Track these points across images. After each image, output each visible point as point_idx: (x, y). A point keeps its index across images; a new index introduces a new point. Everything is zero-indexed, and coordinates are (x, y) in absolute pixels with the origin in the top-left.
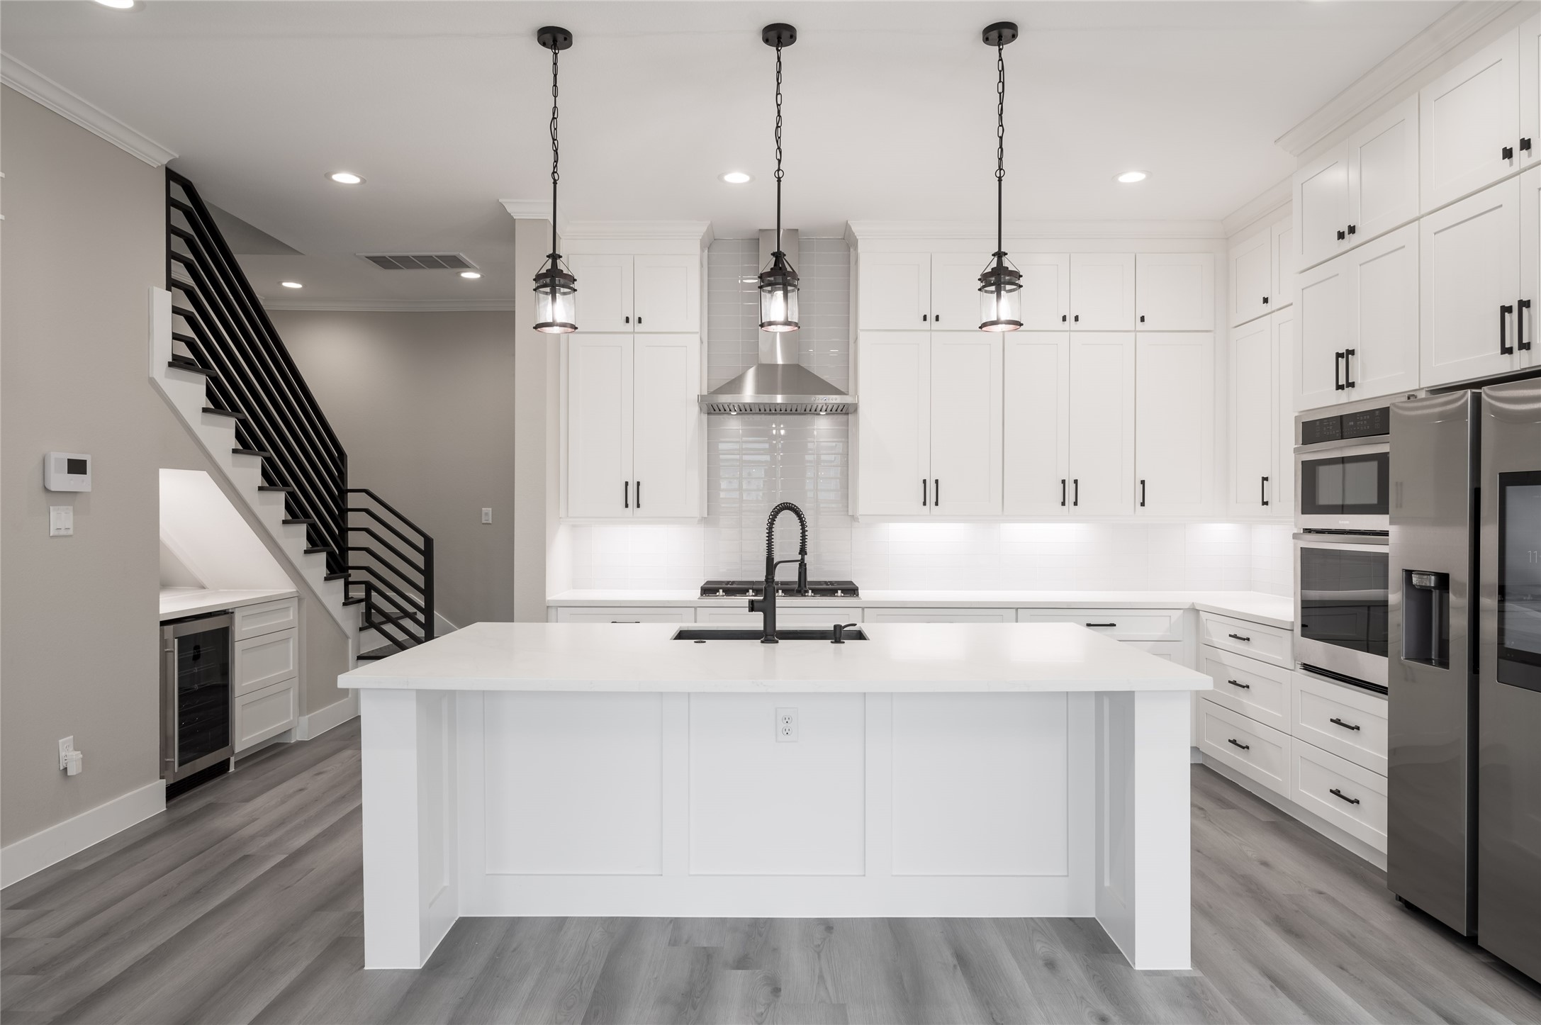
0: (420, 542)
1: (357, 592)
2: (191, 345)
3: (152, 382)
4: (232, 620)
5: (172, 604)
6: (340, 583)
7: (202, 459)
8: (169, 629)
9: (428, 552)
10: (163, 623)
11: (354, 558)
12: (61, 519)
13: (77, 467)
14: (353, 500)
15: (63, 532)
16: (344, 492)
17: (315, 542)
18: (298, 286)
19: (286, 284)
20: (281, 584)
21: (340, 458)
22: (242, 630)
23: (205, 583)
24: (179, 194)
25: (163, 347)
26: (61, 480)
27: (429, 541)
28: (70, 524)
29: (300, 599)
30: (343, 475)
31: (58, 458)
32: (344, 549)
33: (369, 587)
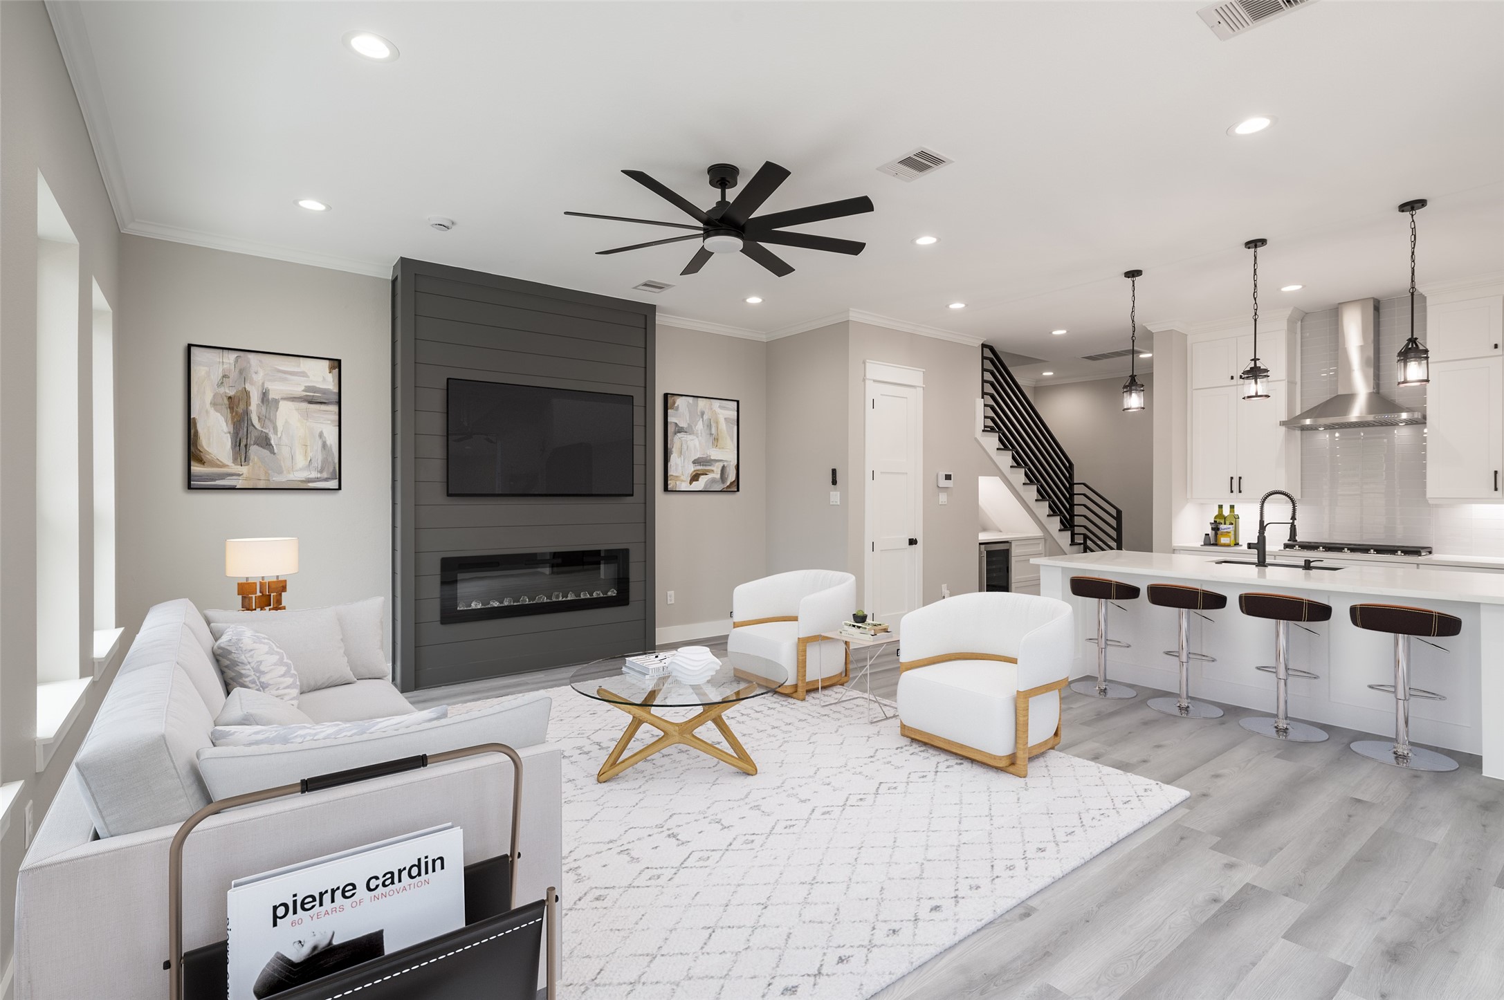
0: (1114, 512)
1: (1079, 539)
2: (993, 420)
3: (976, 439)
4: (1011, 546)
5: (983, 537)
6: (1068, 534)
7: (997, 471)
8: (983, 546)
9: (1118, 517)
10: (980, 544)
11: (1077, 520)
12: (943, 498)
13: (948, 477)
14: (1077, 489)
15: (944, 503)
16: (1072, 485)
17: (1054, 511)
18: (1051, 374)
19: (1045, 374)
20: (1035, 532)
21: (1070, 468)
22: (1015, 551)
23: (1002, 530)
24: (988, 354)
25: (980, 423)
26: (944, 483)
27: (1119, 512)
28: (946, 500)
29: (1045, 540)
30: (1071, 475)
31: (942, 474)
32: (1072, 516)
33: (1086, 537)
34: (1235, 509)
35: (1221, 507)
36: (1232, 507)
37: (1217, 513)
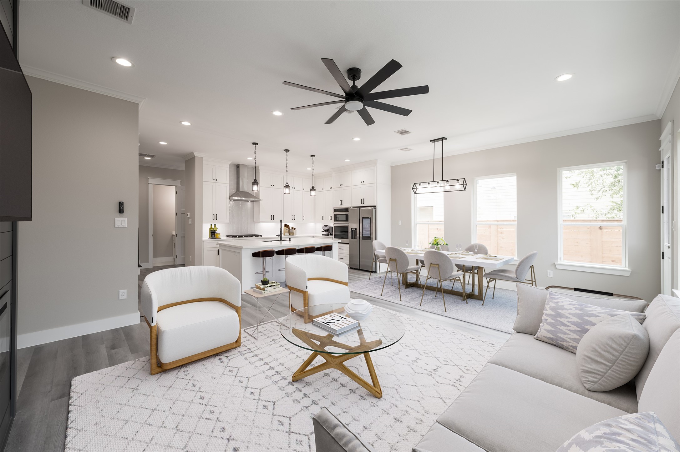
34: (216, 225)
35: (211, 225)
36: (215, 225)
37: (210, 227)
